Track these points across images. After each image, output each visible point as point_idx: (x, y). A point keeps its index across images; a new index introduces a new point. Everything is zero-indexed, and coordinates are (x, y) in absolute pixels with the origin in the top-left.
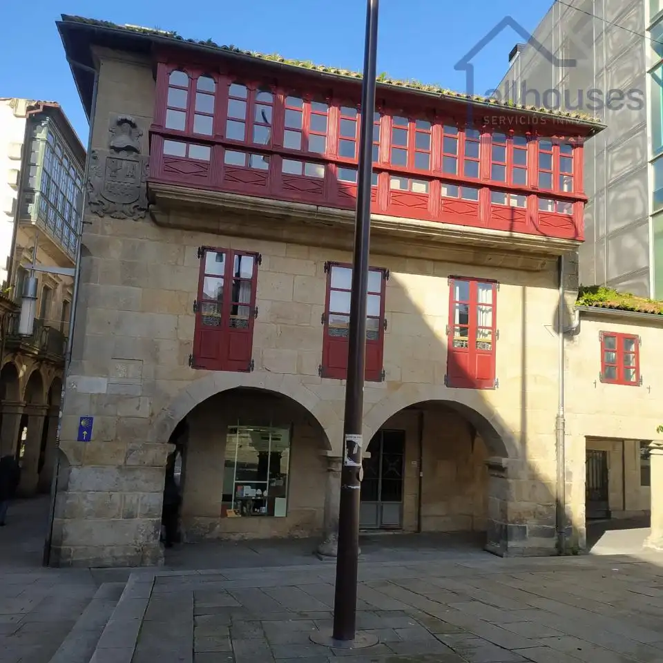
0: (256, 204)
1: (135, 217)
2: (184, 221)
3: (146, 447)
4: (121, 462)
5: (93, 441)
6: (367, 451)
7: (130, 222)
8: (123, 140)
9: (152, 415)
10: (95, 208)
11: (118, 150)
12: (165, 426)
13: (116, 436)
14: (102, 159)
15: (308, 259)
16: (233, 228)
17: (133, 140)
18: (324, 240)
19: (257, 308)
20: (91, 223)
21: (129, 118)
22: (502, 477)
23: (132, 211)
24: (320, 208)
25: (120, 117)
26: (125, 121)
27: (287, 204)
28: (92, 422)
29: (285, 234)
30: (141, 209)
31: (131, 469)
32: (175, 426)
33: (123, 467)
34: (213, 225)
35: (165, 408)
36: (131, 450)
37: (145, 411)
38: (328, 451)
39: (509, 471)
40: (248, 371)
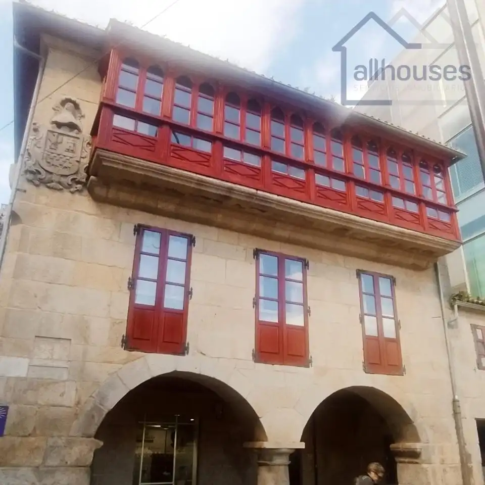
0: (200, 183)
1: (72, 190)
2: (124, 196)
3: (70, 444)
4: (38, 461)
5: (5, 435)
6: (301, 441)
7: (67, 194)
8: (66, 116)
9: (78, 403)
10: (30, 176)
11: (59, 125)
12: (93, 417)
13: (35, 429)
14: (43, 133)
15: (238, 245)
16: (171, 207)
17: (75, 117)
18: (254, 226)
19: (192, 289)
20: (25, 191)
21: (73, 99)
22: (417, 463)
23: (70, 183)
24: (259, 192)
25: (64, 97)
26: (69, 100)
27: (229, 184)
28: (7, 412)
29: (219, 218)
30: (79, 182)
31: (51, 471)
32: (104, 416)
33: (41, 469)
34: (151, 203)
35: (93, 395)
36: (51, 447)
37: (70, 399)
38: (265, 443)
39: (423, 457)
40: (183, 354)
